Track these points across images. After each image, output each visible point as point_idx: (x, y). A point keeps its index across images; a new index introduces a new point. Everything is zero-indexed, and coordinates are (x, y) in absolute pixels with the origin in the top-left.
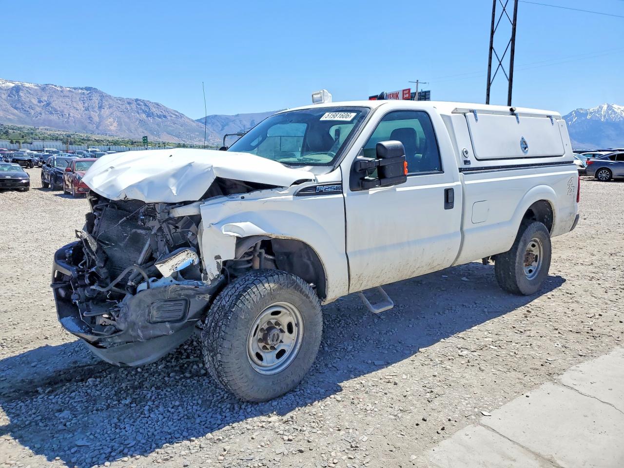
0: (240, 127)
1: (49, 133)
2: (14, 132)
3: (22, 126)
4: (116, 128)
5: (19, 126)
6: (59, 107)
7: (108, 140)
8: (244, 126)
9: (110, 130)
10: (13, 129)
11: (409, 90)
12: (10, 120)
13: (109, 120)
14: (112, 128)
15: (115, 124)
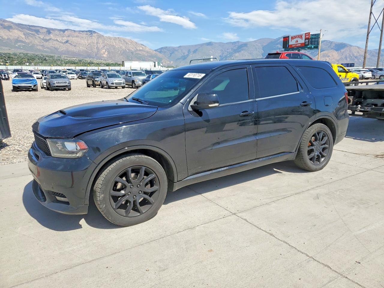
0: (181, 54)
1: (69, 59)
2: (49, 59)
3: (53, 55)
4: (107, 56)
5: (52, 55)
6: (74, 43)
7: (104, 63)
8: (184, 53)
9: (104, 57)
10: (48, 57)
11: (309, 33)
12: (46, 52)
13: (103, 51)
14: (105, 56)
15: (106, 53)
